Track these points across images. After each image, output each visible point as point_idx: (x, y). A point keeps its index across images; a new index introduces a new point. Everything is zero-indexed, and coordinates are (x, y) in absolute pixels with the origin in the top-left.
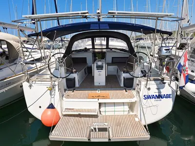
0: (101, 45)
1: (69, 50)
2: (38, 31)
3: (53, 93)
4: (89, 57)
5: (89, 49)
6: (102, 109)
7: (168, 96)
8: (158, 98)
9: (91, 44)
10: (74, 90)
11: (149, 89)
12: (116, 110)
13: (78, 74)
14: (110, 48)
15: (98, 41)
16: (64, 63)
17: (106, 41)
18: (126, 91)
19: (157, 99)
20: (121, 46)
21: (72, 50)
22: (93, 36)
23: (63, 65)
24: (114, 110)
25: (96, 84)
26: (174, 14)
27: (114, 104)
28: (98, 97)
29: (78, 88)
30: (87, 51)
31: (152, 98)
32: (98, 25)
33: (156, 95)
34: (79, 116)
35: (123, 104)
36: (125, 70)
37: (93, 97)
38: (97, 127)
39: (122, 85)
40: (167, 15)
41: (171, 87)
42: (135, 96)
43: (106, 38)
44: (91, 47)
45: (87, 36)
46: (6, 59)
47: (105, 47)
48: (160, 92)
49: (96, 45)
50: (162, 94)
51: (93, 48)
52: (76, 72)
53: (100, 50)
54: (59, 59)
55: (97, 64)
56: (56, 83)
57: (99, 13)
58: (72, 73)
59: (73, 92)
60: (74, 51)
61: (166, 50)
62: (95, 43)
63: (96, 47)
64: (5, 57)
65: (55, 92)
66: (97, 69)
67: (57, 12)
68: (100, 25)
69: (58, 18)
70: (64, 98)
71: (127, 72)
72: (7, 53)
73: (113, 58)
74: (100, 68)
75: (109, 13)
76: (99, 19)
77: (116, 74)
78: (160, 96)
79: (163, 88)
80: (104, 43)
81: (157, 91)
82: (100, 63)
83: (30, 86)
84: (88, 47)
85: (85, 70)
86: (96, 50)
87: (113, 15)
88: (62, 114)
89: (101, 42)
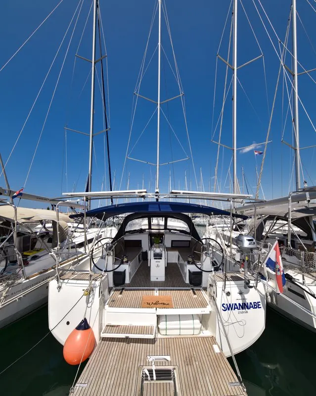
0: (159, 225)
1: (121, 232)
2: (90, 208)
3: (90, 300)
4: (145, 239)
5: (144, 230)
6: (162, 325)
7: (256, 306)
8: (243, 309)
9: (147, 223)
10: (123, 289)
11: (228, 294)
12: (182, 327)
13: (129, 265)
14: (169, 229)
15: (155, 221)
16: (113, 250)
17: (164, 221)
18: (195, 294)
19: (241, 310)
20: (180, 227)
21: (126, 230)
22: (150, 216)
23: (111, 253)
24: (178, 327)
25: (153, 279)
26: (252, 196)
27: (180, 317)
28: (156, 304)
29: (129, 285)
30: (142, 232)
31: (235, 308)
32: (157, 206)
33: (239, 304)
34: (127, 340)
35: (192, 317)
36: (190, 259)
37: (149, 305)
38: (154, 368)
39: (187, 281)
40: (244, 197)
41: (258, 291)
42: (208, 302)
43: (164, 218)
44: (147, 227)
45: (144, 215)
46: (48, 242)
47: (163, 228)
48: (244, 299)
49: (154, 225)
50: (248, 301)
51: (150, 228)
52: (127, 262)
53: (157, 231)
54: (107, 246)
55: (154, 251)
56: (98, 283)
57: (157, 192)
58: (122, 263)
59: (121, 293)
60: (127, 232)
61: (249, 240)
62: (152, 223)
63: (152, 227)
64: (47, 240)
65: (93, 299)
66: (155, 259)
67: (111, 190)
68: (160, 205)
69: (112, 198)
70: (107, 306)
71: (193, 263)
72: (51, 234)
73: (172, 241)
74: (158, 256)
75: (172, 193)
76: (157, 200)
77: (177, 262)
78: (244, 306)
79: (248, 292)
80: (162, 222)
81: (239, 297)
82: (158, 251)
83: (60, 287)
84: (143, 227)
85: (139, 256)
86: (152, 231)
87: (176, 195)
88: (100, 337)
89: (158, 222)
